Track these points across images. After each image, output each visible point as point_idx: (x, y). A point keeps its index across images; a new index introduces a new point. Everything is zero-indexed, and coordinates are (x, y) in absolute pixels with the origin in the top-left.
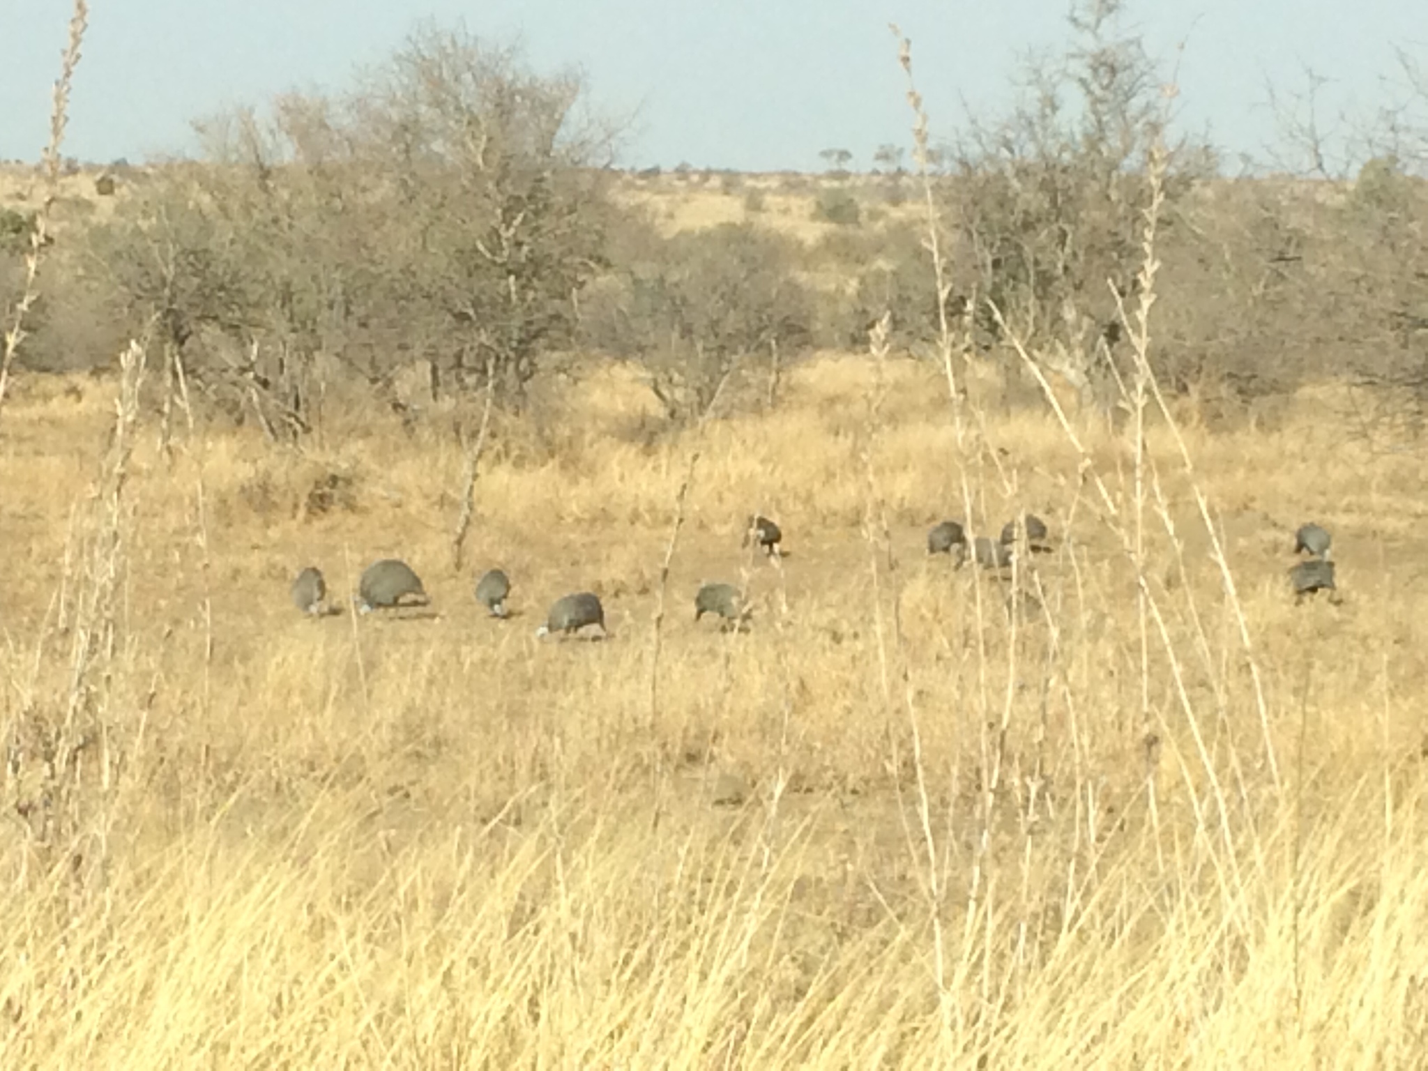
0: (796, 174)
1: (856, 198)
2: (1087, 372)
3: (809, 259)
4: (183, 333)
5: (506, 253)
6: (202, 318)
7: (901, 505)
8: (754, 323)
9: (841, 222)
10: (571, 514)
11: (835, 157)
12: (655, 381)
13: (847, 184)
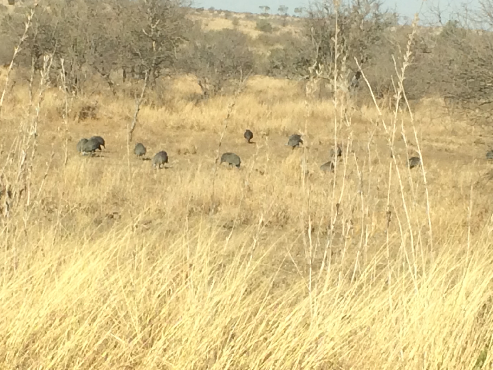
0: (251, 13)
1: (271, 23)
2: (349, 88)
3: (254, 43)
4: (39, 53)
5: (152, 33)
6: (46, 49)
7: (284, 130)
8: (235, 64)
9: (266, 31)
10: (170, 125)
11: (264, 8)
12: (200, 82)
13: (268, 18)
